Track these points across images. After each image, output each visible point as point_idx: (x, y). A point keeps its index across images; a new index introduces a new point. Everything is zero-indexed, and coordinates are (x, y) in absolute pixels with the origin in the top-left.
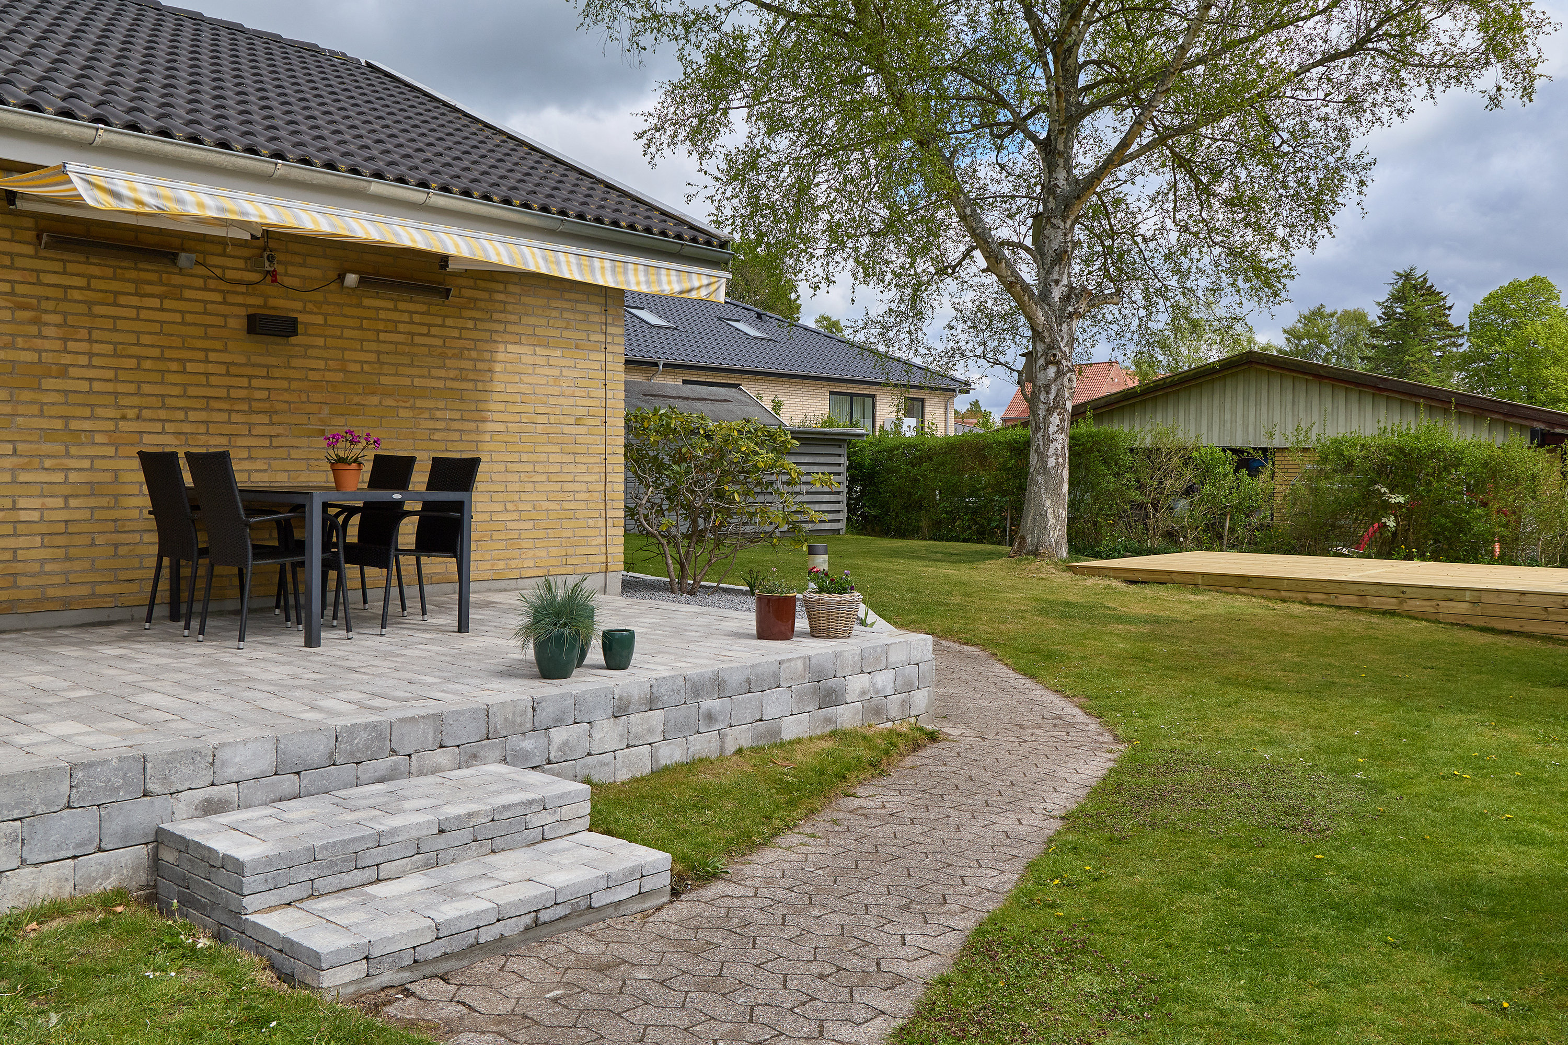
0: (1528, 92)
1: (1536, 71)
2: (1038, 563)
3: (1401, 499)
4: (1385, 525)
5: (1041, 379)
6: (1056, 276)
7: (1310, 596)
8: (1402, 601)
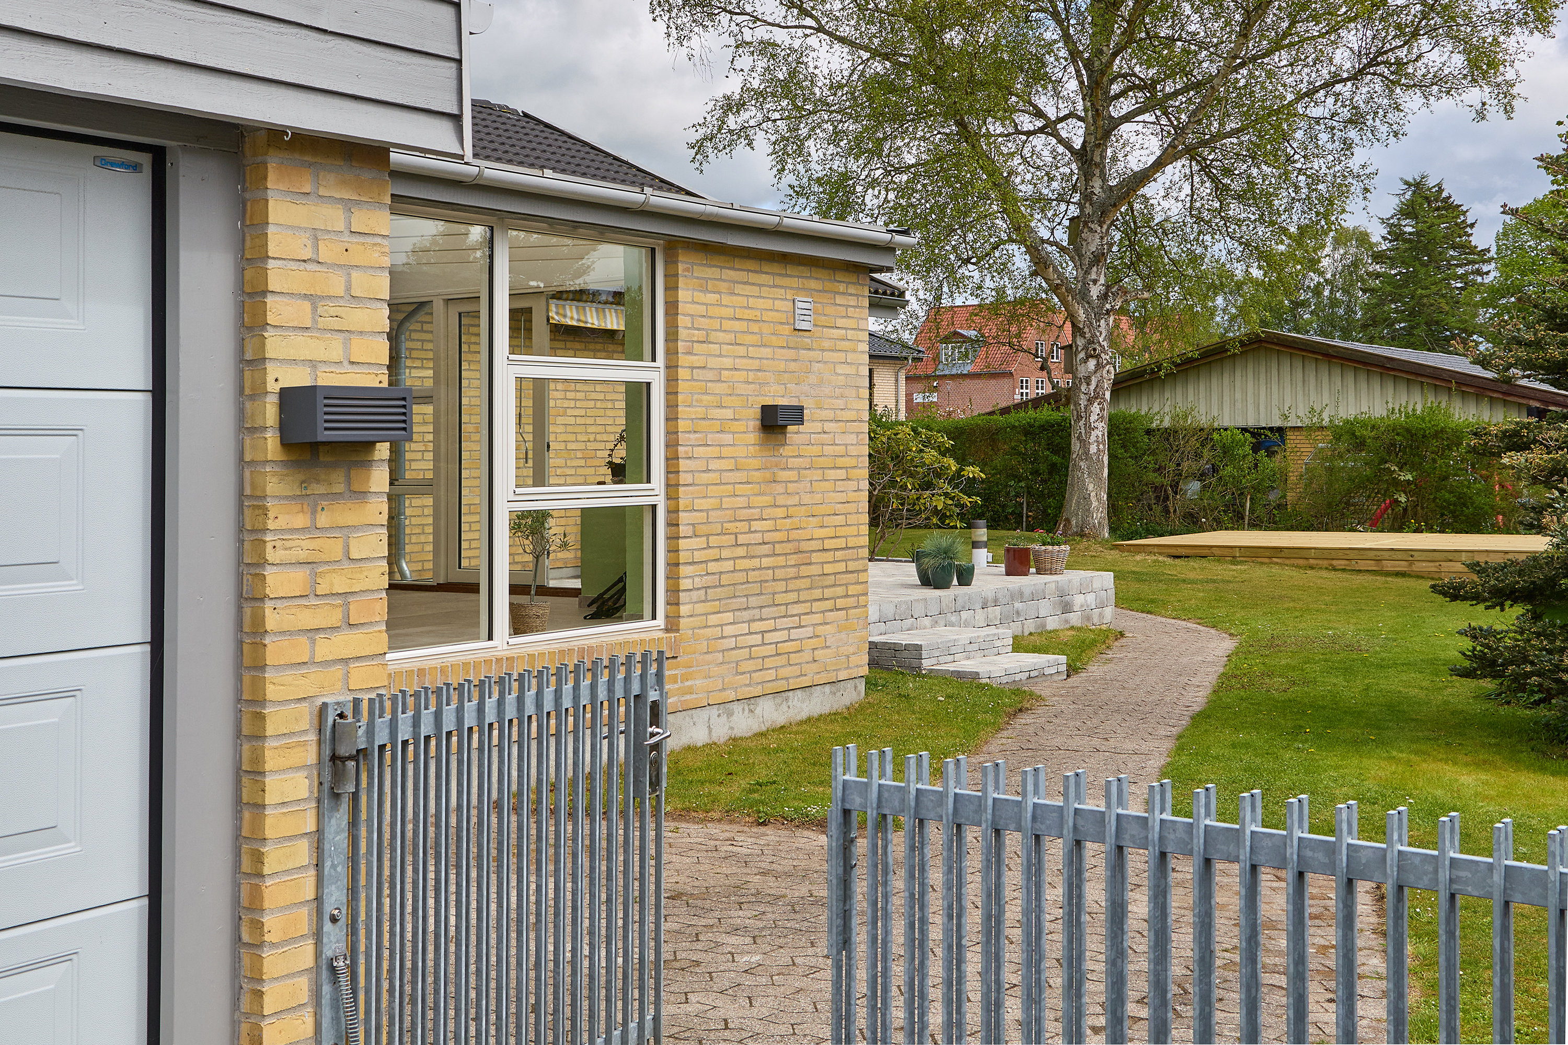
0: (1508, 110)
1: (1515, 91)
2: (1085, 543)
3: (1409, 477)
4: (1397, 502)
5: (1082, 371)
6: (1094, 276)
7: (1335, 562)
8: (1411, 563)
